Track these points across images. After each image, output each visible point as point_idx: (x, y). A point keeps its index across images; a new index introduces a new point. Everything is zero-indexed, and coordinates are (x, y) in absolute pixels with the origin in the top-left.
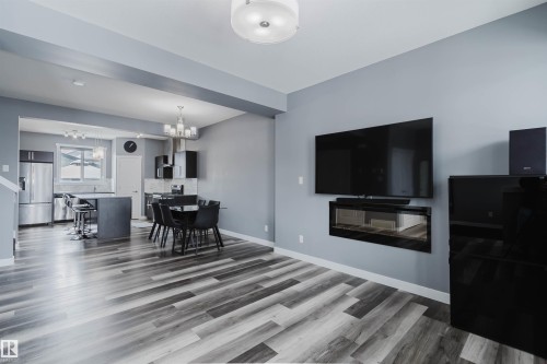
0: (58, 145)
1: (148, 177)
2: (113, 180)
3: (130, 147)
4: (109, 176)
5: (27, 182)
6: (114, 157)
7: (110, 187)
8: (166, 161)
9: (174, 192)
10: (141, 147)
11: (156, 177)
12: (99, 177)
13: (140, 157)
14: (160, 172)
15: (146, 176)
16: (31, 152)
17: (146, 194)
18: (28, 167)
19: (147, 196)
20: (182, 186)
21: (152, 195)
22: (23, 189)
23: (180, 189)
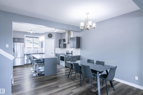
0: (25, 36)
4: (42, 47)
5: (15, 49)
7: (42, 51)
8: (64, 40)
9: (67, 53)
10: (54, 36)
11: (60, 47)
12: (38, 47)
13: (54, 40)
14: (62, 45)
15: (56, 47)
16: (16, 38)
17: (56, 54)
18: (16, 44)
19: (56, 55)
20: (72, 51)
21: (59, 54)
22: (14, 52)
23: (71, 52)
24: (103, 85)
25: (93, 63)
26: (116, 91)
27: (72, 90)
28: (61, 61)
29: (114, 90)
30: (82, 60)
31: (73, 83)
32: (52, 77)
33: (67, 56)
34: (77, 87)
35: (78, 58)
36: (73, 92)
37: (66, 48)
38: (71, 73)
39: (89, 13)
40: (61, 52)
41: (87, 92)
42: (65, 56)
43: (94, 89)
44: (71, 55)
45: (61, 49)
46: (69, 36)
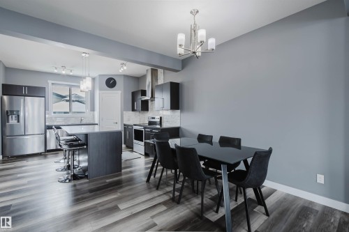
0: (50, 82)
1: (126, 110)
2: (96, 113)
3: (111, 83)
4: (93, 109)
5: (21, 115)
6: (97, 92)
7: (94, 119)
8: (144, 93)
9: (150, 123)
10: (120, 82)
11: (133, 110)
12: (84, 110)
13: (120, 92)
14: (138, 104)
15: (124, 109)
16: (25, 87)
17: (125, 125)
18: (22, 100)
19: (126, 127)
20: (161, 118)
21: (132, 126)
22: (18, 122)
23: (159, 120)
24: (236, 200)
25: (211, 143)
26: (271, 216)
27: (152, 217)
28: (135, 141)
29: (267, 214)
30: (184, 136)
31: (159, 196)
32: (108, 181)
33: (148, 128)
34: (170, 208)
35: (176, 132)
36: (155, 225)
37: (147, 110)
38: (154, 169)
39: (197, 12)
40: (138, 120)
41: (195, 222)
42: (145, 128)
43: (214, 213)
44: (158, 126)
45: (137, 113)
46: (154, 82)
